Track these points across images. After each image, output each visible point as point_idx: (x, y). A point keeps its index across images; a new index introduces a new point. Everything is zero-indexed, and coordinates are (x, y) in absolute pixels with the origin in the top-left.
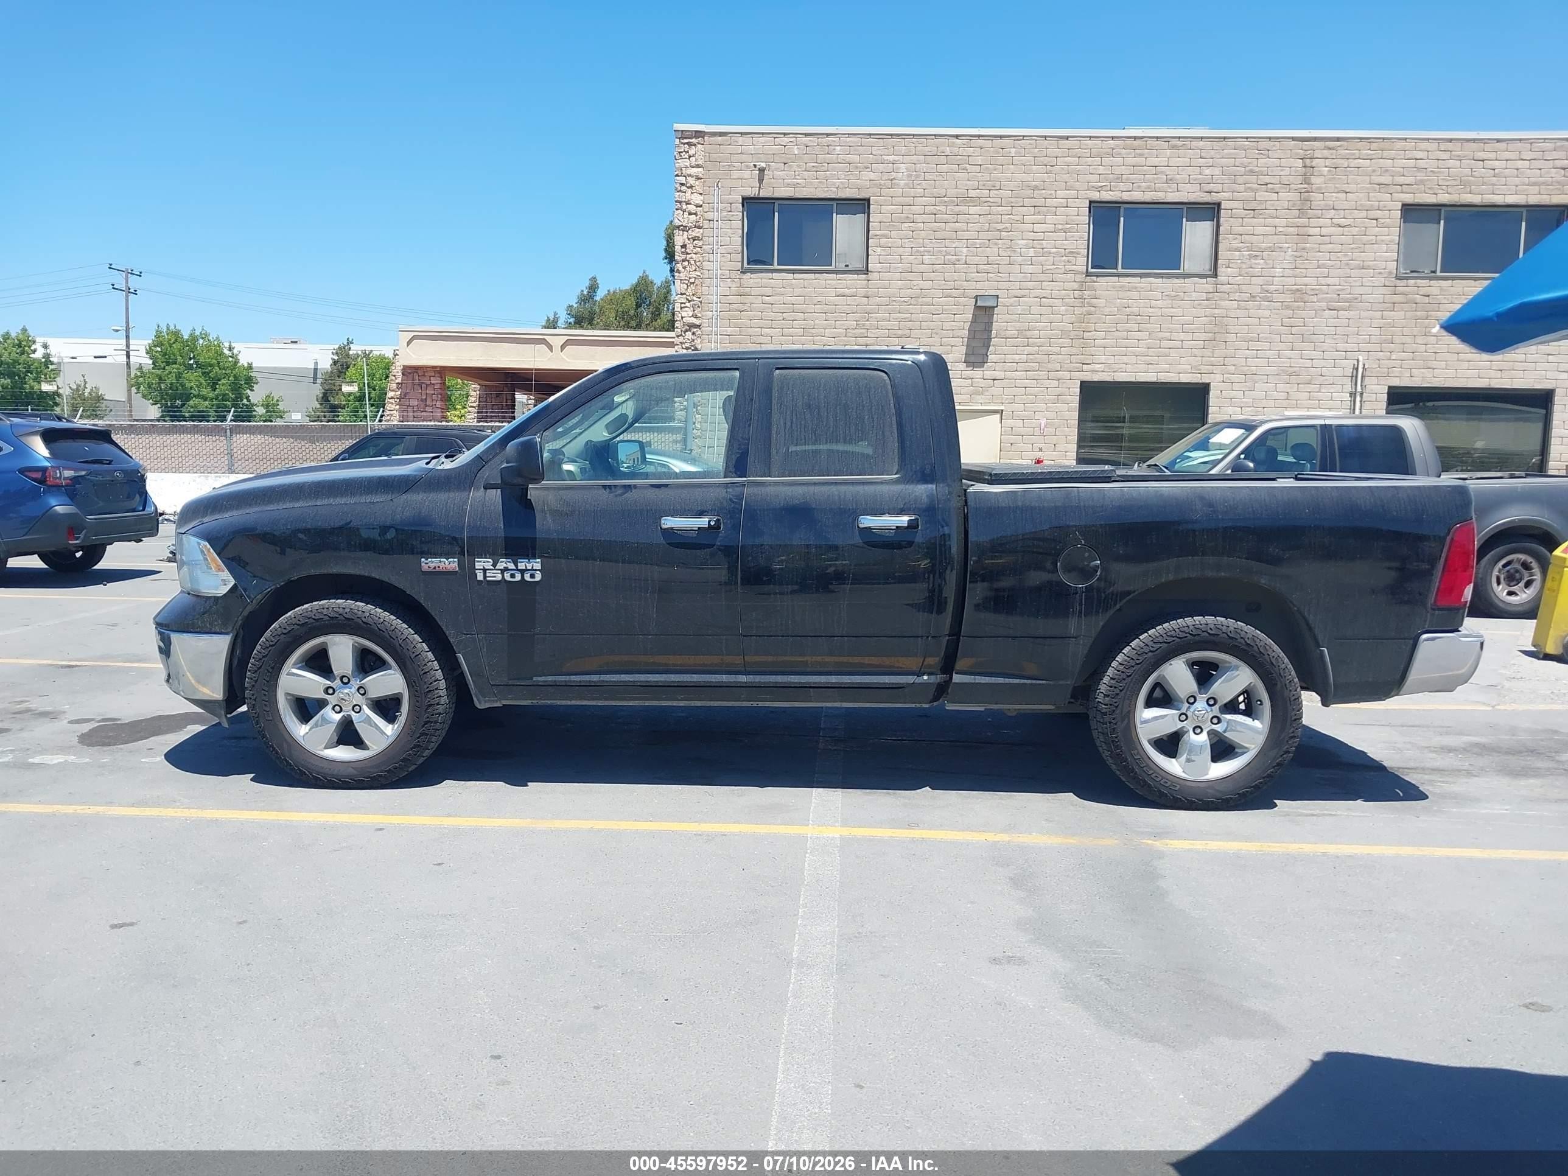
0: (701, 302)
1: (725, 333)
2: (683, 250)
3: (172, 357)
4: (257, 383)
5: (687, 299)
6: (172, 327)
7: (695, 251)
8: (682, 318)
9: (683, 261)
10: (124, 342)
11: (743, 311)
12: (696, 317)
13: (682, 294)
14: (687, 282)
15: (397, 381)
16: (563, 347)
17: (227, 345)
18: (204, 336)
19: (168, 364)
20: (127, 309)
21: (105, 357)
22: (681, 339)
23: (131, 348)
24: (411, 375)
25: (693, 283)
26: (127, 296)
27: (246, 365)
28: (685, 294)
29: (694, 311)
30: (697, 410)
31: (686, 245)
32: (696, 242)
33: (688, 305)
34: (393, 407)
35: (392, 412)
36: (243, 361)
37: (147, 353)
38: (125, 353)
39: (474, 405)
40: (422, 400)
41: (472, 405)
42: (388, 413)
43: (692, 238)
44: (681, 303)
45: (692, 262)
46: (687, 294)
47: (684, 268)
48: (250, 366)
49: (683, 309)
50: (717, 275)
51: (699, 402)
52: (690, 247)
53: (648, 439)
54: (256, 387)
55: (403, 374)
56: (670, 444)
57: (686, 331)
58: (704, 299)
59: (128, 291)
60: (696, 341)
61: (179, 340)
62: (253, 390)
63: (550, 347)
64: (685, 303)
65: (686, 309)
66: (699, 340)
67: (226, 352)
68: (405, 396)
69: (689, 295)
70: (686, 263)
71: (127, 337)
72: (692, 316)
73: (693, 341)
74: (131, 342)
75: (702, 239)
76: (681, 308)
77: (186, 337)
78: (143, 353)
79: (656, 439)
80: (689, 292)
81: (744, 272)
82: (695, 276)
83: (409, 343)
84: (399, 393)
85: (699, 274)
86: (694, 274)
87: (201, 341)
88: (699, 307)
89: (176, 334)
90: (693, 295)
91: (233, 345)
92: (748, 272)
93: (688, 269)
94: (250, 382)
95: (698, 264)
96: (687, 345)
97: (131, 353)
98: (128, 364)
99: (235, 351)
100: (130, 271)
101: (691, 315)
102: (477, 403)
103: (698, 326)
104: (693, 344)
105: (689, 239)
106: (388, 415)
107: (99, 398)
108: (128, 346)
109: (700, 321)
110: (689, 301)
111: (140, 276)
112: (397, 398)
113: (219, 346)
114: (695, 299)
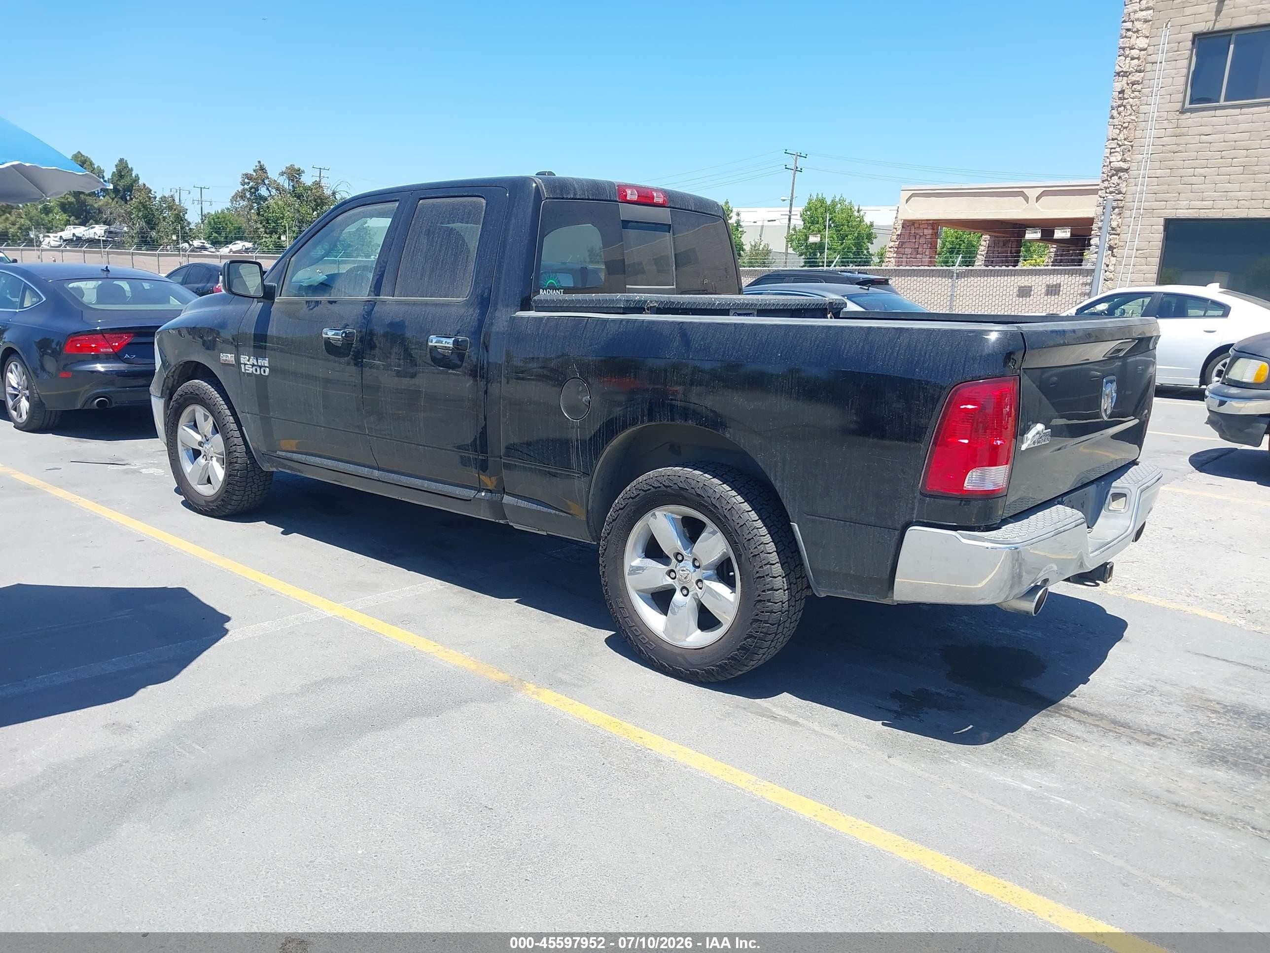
0: (1132, 146)
1: (1154, 175)
2: (1121, 95)
3: (816, 219)
4: (876, 238)
5: (1118, 144)
6: (820, 196)
7: (1132, 95)
8: (1110, 162)
9: (1119, 106)
10: (788, 209)
11: (1176, 152)
12: (1125, 161)
13: (1113, 139)
14: (1120, 127)
15: (897, 233)
16: (1038, 199)
17: (856, 208)
18: (842, 201)
19: (813, 223)
20: (793, 183)
21: (775, 220)
22: (1106, 184)
23: (793, 213)
24: (909, 228)
25: (1126, 128)
26: (795, 174)
27: (869, 224)
28: (1117, 139)
29: (1123, 155)
30: (1112, 252)
31: (1124, 91)
32: (1135, 86)
33: (1118, 149)
34: (892, 255)
35: (890, 259)
36: (867, 220)
37: (801, 216)
38: (788, 217)
39: (983, 253)
40: (915, 248)
41: (981, 253)
42: (887, 260)
43: (1131, 83)
44: (1111, 149)
45: (1129, 107)
46: (1119, 139)
47: (1119, 114)
48: (872, 225)
49: (1113, 154)
50: (1152, 117)
51: (1116, 244)
52: (1128, 92)
53: (1059, 282)
54: (874, 241)
55: (903, 227)
56: (1080, 286)
57: (1113, 175)
58: (1136, 143)
59: (796, 170)
60: (1120, 185)
61: (824, 205)
62: (872, 243)
63: (1027, 199)
64: (1115, 148)
65: (1116, 154)
66: (1125, 184)
67: (856, 214)
68: (902, 245)
69: (1121, 140)
70: (1122, 108)
71: (791, 205)
72: (1121, 160)
73: (1118, 185)
74: (793, 209)
75: (1142, 83)
76: (1111, 153)
77: (828, 203)
78: (798, 217)
79: (1066, 281)
80: (1122, 136)
81: (1183, 111)
82: (1129, 120)
83: (907, 201)
84: (897, 243)
85: (1133, 118)
86: (1128, 119)
87: (839, 205)
88: (1129, 151)
89: (822, 201)
90: (1125, 139)
91: (861, 208)
92: (1188, 112)
93: (1123, 114)
94: (870, 237)
95: (1134, 108)
96: (1111, 189)
97: (792, 217)
98: (789, 224)
99: (862, 213)
100: (799, 154)
101: (1119, 159)
102: (986, 252)
103: (1126, 170)
104: (1118, 187)
105: (1128, 84)
106: (887, 262)
107: (768, 252)
108: (790, 212)
109: (1129, 165)
110: (1120, 146)
111: (806, 157)
112: (896, 248)
113: (851, 209)
114: (1126, 143)
